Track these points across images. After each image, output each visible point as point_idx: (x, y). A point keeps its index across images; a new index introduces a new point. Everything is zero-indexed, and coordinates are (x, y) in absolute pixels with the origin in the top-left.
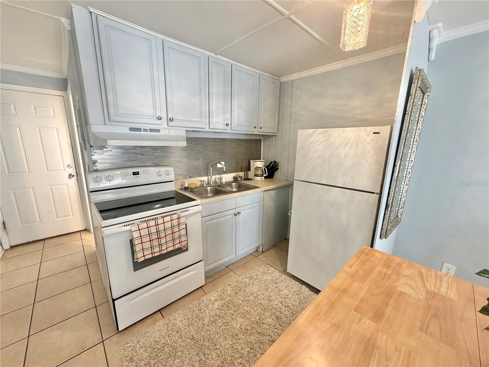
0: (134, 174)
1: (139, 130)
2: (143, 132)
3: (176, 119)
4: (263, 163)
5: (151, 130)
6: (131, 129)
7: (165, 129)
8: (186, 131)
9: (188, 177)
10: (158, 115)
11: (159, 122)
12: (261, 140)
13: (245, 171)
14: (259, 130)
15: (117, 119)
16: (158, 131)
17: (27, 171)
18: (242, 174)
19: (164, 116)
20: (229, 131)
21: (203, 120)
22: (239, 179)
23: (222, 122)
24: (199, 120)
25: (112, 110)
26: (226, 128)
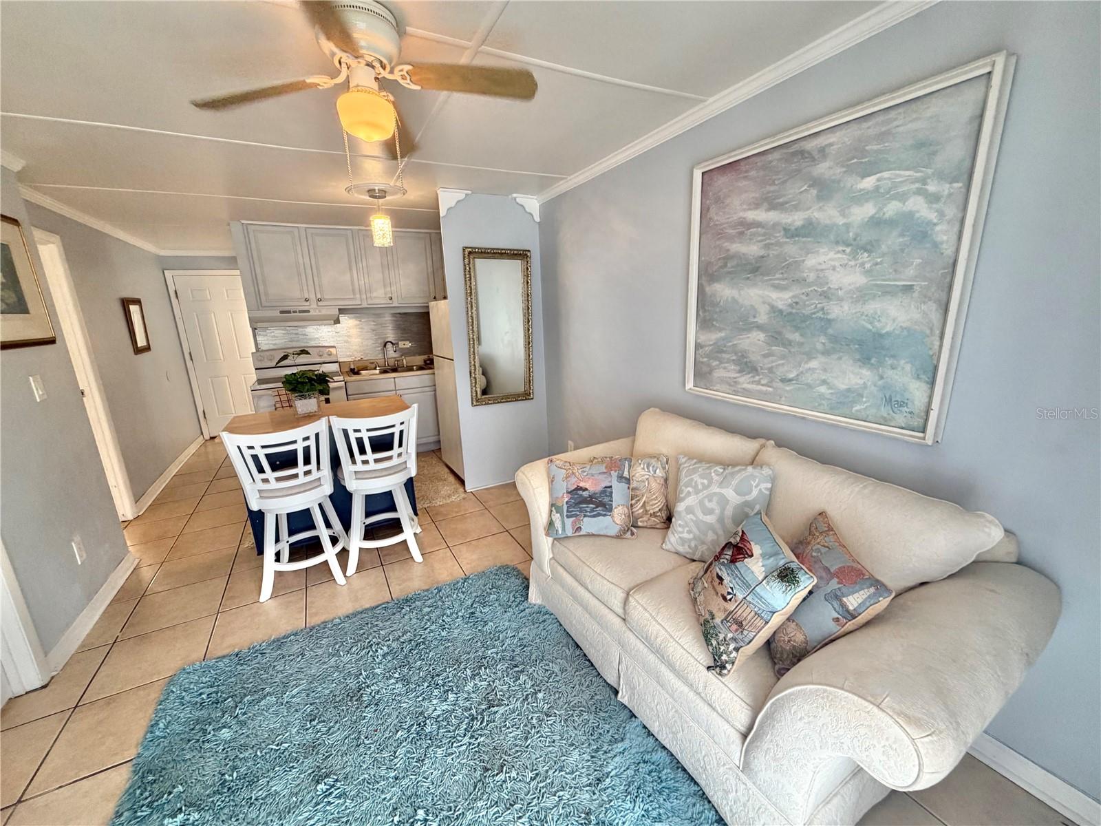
1: (289, 312)
2: (292, 314)
3: (325, 299)
5: (301, 312)
6: (282, 312)
7: (314, 309)
8: (339, 309)
10: (306, 296)
11: (308, 303)
15: (268, 304)
16: (308, 311)
17: (222, 358)
19: (312, 297)
20: (395, 304)
21: (358, 296)
22: (428, 362)
23: (384, 296)
24: (352, 297)
25: (263, 297)
26: (391, 302)
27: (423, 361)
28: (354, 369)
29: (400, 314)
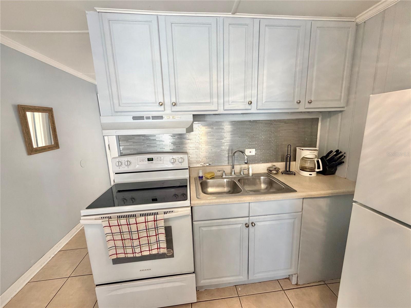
0: (149, 160)
1: (141, 118)
2: (145, 120)
3: (180, 103)
4: (316, 153)
5: (154, 118)
6: (134, 118)
7: (168, 115)
8: (193, 115)
9: (208, 164)
10: (161, 100)
11: (162, 108)
12: (319, 118)
13: (287, 162)
14: (308, 105)
15: (120, 109)
16: (161, 117)
18: (281, 165)
19: (167, 101)
20: (254, 110)
21: (215, 100)
22: (274, 172)
23: (243, 100)
24: (209, 101)
25: (116, 101)
26: (249, 107)
27: (266, 169)
28: (202, 177)
29: (250, 121)
